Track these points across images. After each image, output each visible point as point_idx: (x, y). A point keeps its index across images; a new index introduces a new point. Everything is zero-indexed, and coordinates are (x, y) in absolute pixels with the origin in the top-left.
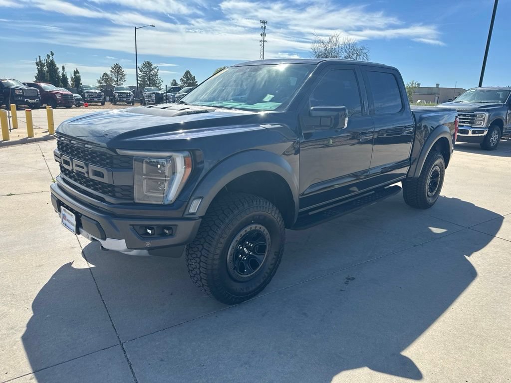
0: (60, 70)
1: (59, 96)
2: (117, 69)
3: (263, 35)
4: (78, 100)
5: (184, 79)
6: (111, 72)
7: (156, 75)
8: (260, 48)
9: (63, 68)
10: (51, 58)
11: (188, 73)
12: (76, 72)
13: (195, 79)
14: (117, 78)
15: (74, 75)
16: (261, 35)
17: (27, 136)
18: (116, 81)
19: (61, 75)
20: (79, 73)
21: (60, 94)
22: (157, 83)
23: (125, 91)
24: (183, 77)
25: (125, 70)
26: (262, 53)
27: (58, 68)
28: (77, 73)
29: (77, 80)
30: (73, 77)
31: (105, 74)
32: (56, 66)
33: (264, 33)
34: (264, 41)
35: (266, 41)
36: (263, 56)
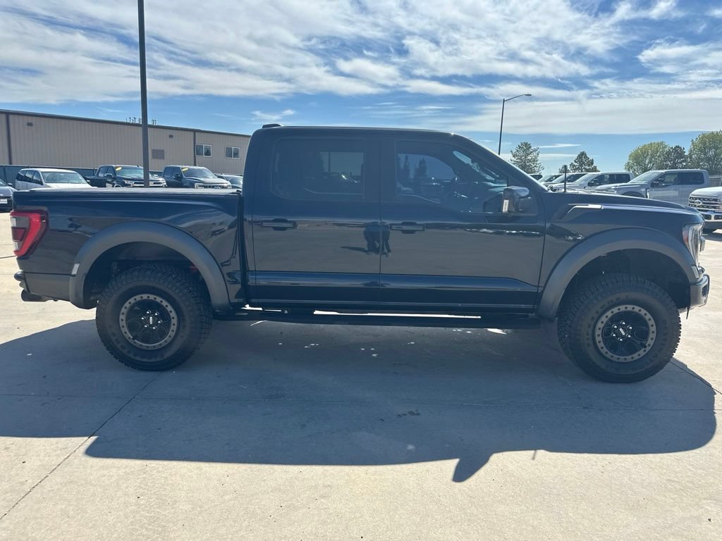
5: (576, 164)
7: (535, 160)
11: (583, 155)
13: (592, 163)
19: (402, 166)
22: (535, 171)
24: (575, 161)
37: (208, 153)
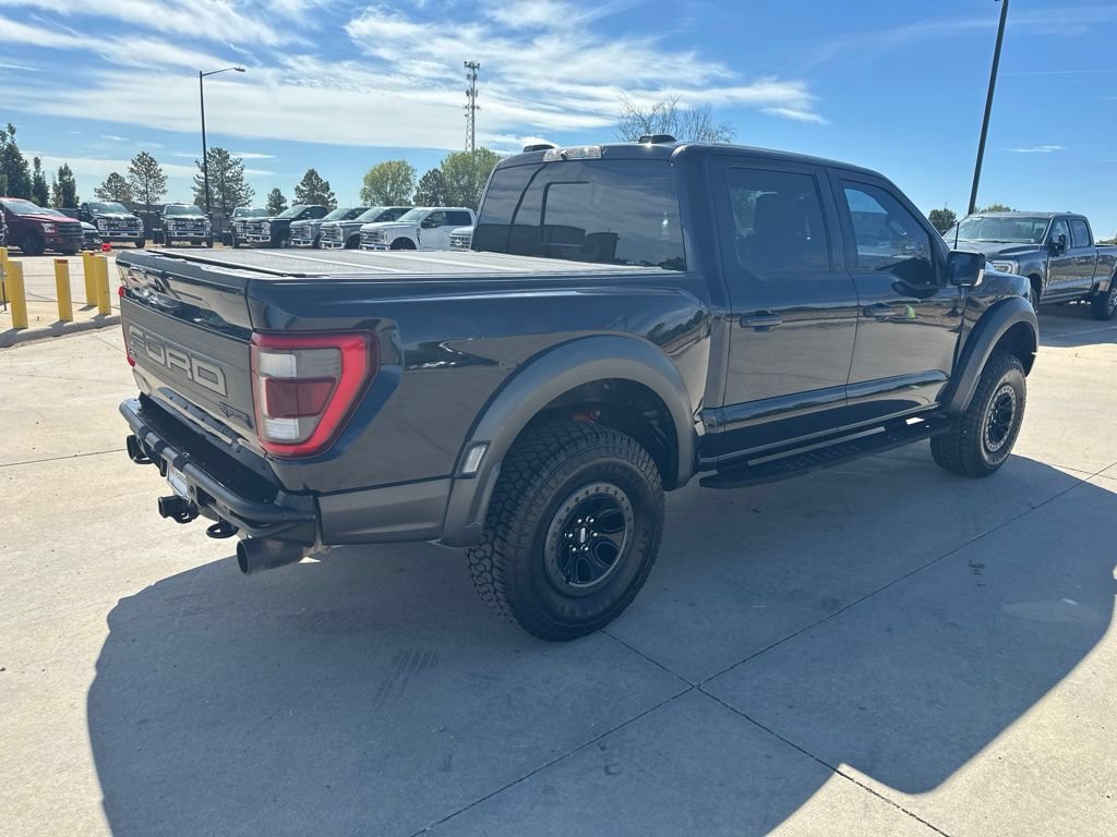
0: (31, 167)
1: (51, 228)
2: (146, 165)
3: (471, 93)
4: (90, 236)
5: (304, 188)
6: (132, 170)
7: (238, 179)
8: (465, 122)
9: (37, 162)
10: (8, 140)
11: (311, 174)
12: (64, 172)
13: (328, 189)
14: (147, 186)
15: (60, 179)
16: (468, 93)
17: (56, 318)
18: (142, 193)
19: (32, 178)
20: (71, 174)
21: (53, 222)
22: (241, 198)
23: (189, 217)
24: (302, 184)
25: (165, 168)
26: (470, 133)
27: (26, 163)
28: (66, 174)
29: (67, 190)
30: (58, 182)
31: (115, 176)
32: (21, 159)
33: (473, 90)
34: (473, 108)
35: (478, 108)
36: (473, 140)
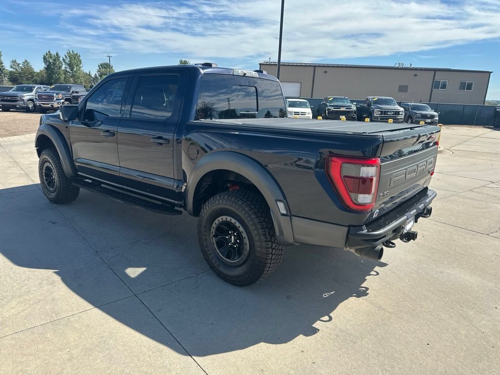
37: (444, 86)
